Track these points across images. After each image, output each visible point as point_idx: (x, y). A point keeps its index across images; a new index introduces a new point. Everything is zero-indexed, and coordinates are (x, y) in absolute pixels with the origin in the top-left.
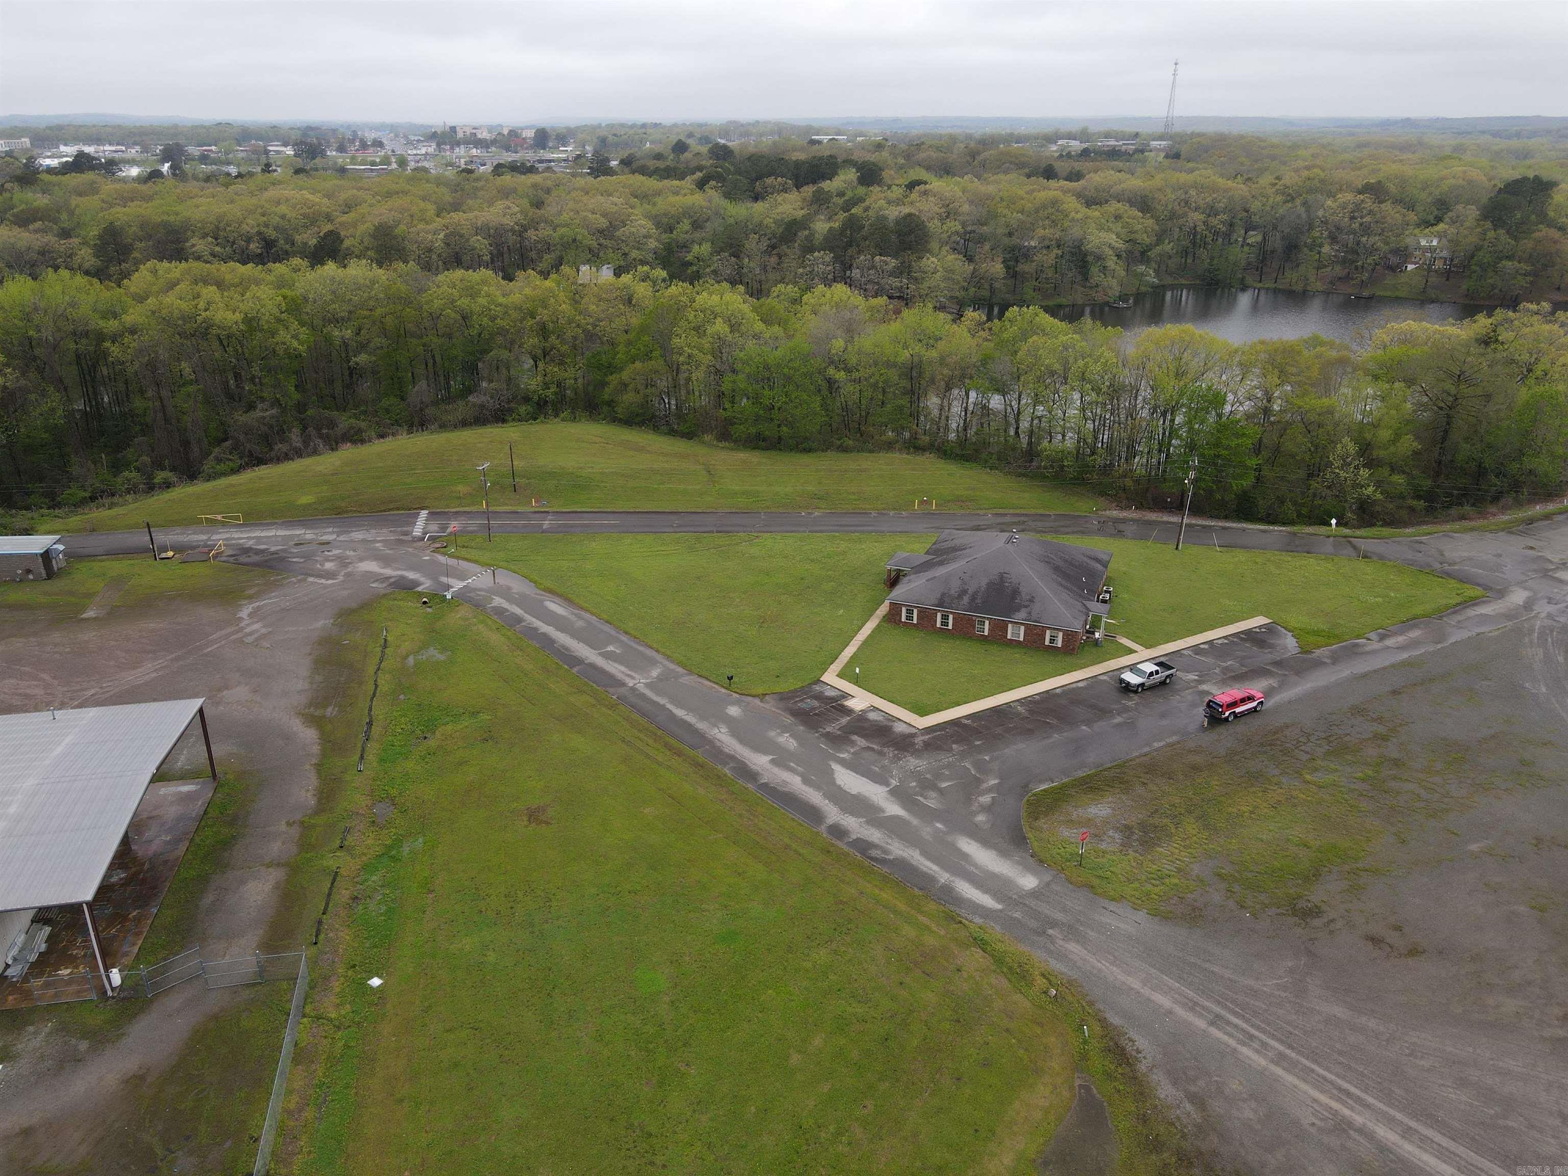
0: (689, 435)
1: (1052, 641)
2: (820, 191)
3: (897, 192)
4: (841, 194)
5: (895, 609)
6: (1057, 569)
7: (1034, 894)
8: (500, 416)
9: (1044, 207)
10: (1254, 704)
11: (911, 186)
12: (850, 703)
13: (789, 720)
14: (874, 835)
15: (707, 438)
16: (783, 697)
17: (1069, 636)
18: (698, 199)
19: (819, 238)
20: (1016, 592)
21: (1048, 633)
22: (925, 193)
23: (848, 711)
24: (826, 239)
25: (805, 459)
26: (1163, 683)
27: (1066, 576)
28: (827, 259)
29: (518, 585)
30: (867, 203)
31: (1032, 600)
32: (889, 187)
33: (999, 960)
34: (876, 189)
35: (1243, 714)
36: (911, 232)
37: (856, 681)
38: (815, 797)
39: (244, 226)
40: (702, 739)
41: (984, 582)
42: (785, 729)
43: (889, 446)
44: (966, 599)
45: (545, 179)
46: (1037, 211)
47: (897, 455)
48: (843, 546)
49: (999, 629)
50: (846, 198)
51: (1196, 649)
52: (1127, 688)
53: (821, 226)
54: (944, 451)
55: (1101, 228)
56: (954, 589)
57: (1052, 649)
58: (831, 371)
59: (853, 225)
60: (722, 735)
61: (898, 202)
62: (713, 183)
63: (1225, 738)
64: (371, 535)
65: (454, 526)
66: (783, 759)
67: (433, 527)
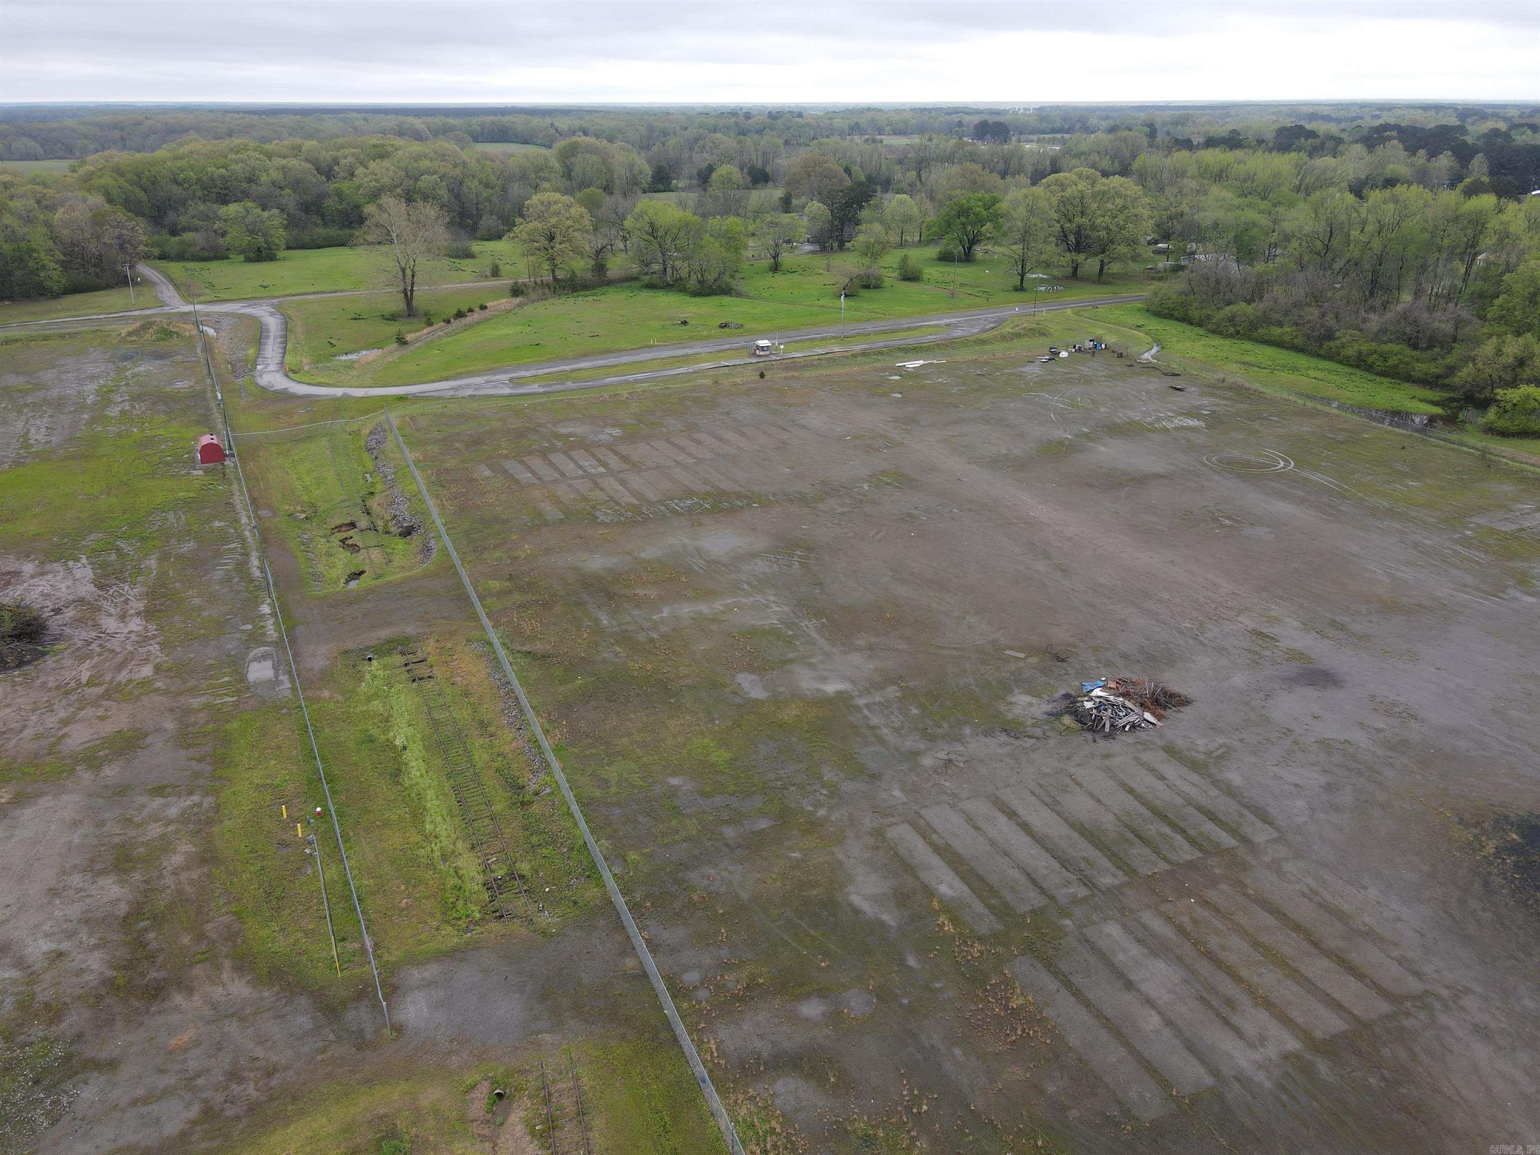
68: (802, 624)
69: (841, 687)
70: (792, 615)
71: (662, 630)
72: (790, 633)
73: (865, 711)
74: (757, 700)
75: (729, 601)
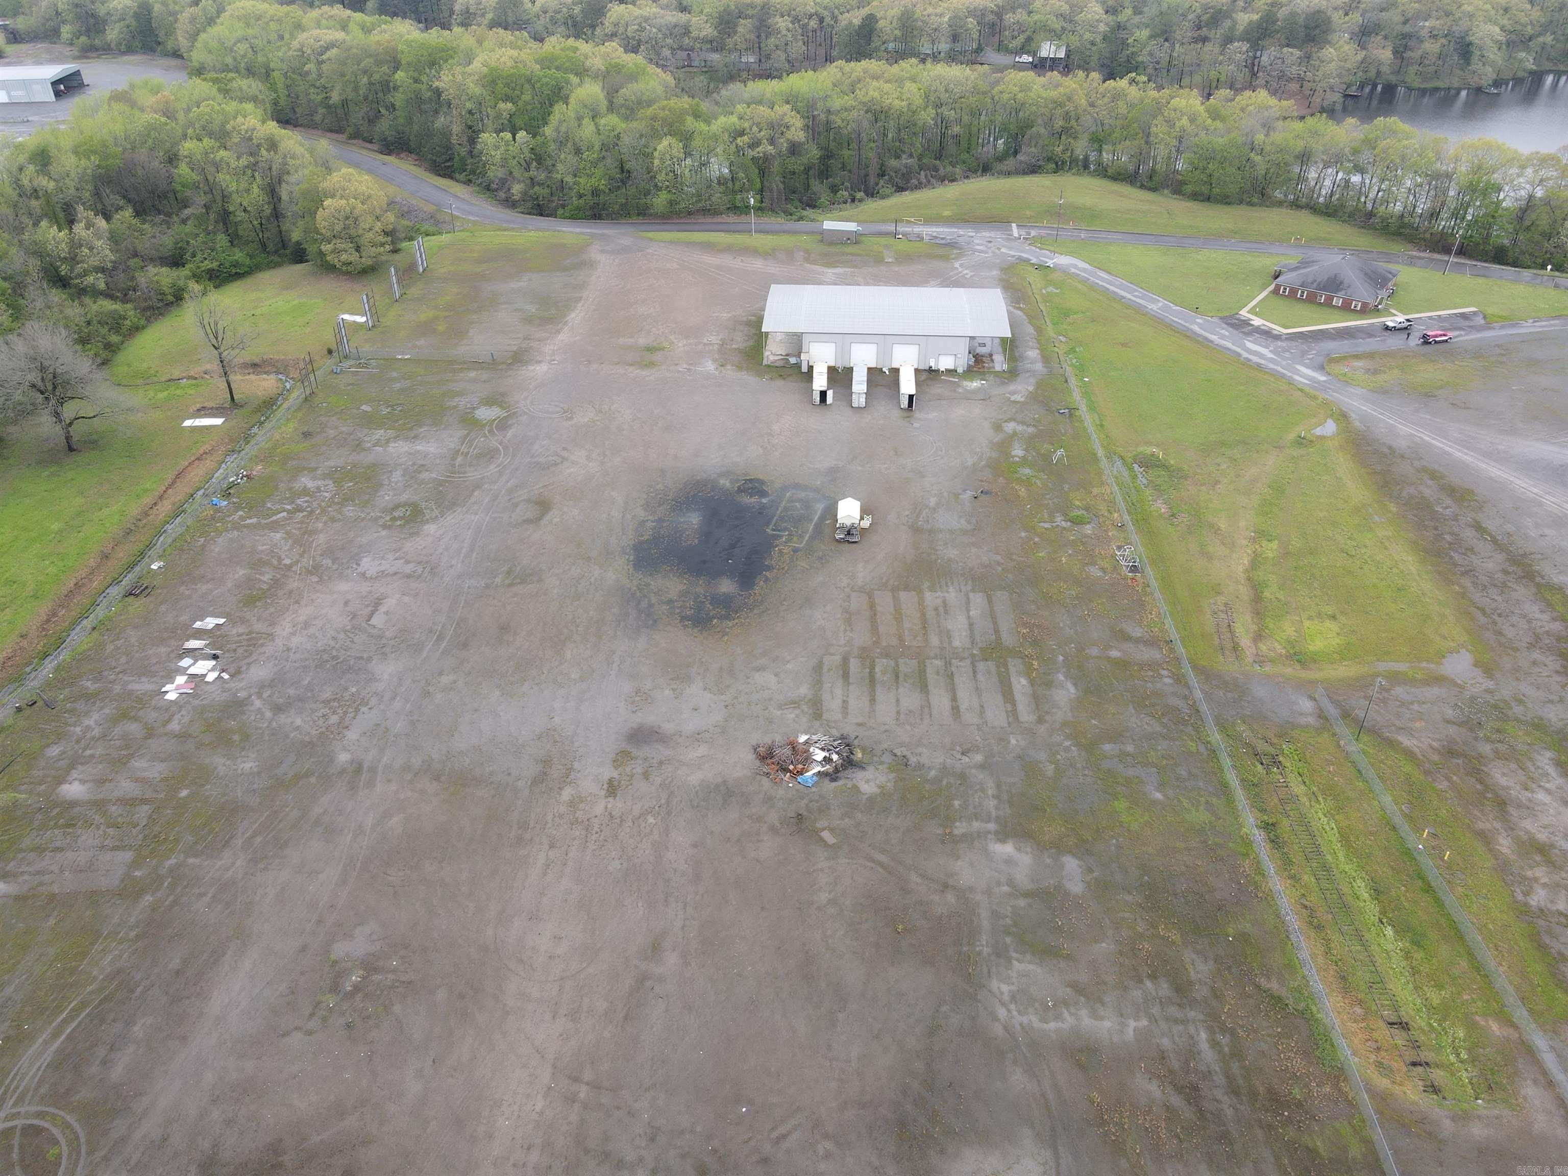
0: (1153, 190)
1: (1355, 308)
5: (1278, 287)
6: (1366, 274)
7: (1325, 381)
8: (1033, 169)
10: (1447, 338)
12: (1252, 322)
13: (1225, 326)
14: (1263, 362)
15: (1166, 191)
16: (1221, 318)
17: (1365, 305)
19: (1240, 28)
20: (1341, 283)
21: (1354, 302)
23: (1252, 325)
24: (1246, 31)
25: (1226, 208)
26: (1406, 328)
27: (1370, 278)
28: (1244, 49)
29: (1082, 264)
31: (1349, 287)
33: (1307, 394)
35: (1440, 342)
36: (1317, 27)
37: (1256, 314)
38: (1239, 350)
39: (808, 7)
40: (1188, 329)
41: (1326, 277)
42: (1223, 329)
44: (1315, 285)
47: (1284, 210)
48: (1249, 258)
49: (1329, 299)
51: (1430, 318)
52: (1387, 328)
53: (1242, 18)
54: (1314, 209)
55: (1488, 21)
56: (1310, 280)
57: (1354, 311)
58: (1252, 155)
59: (1270, 20)
60: (1196, 328)
63: (1427, 348)
64: (992, 234)
65: (1033, 233)
66: (1223, 337)
67: (1023, 232)
68: (990, 950)
69: (999, 848)
70: (994, 970)
71: (1140, 993)
73: (993, 815)
74: (1074, 856)
75: (1052, 1025)
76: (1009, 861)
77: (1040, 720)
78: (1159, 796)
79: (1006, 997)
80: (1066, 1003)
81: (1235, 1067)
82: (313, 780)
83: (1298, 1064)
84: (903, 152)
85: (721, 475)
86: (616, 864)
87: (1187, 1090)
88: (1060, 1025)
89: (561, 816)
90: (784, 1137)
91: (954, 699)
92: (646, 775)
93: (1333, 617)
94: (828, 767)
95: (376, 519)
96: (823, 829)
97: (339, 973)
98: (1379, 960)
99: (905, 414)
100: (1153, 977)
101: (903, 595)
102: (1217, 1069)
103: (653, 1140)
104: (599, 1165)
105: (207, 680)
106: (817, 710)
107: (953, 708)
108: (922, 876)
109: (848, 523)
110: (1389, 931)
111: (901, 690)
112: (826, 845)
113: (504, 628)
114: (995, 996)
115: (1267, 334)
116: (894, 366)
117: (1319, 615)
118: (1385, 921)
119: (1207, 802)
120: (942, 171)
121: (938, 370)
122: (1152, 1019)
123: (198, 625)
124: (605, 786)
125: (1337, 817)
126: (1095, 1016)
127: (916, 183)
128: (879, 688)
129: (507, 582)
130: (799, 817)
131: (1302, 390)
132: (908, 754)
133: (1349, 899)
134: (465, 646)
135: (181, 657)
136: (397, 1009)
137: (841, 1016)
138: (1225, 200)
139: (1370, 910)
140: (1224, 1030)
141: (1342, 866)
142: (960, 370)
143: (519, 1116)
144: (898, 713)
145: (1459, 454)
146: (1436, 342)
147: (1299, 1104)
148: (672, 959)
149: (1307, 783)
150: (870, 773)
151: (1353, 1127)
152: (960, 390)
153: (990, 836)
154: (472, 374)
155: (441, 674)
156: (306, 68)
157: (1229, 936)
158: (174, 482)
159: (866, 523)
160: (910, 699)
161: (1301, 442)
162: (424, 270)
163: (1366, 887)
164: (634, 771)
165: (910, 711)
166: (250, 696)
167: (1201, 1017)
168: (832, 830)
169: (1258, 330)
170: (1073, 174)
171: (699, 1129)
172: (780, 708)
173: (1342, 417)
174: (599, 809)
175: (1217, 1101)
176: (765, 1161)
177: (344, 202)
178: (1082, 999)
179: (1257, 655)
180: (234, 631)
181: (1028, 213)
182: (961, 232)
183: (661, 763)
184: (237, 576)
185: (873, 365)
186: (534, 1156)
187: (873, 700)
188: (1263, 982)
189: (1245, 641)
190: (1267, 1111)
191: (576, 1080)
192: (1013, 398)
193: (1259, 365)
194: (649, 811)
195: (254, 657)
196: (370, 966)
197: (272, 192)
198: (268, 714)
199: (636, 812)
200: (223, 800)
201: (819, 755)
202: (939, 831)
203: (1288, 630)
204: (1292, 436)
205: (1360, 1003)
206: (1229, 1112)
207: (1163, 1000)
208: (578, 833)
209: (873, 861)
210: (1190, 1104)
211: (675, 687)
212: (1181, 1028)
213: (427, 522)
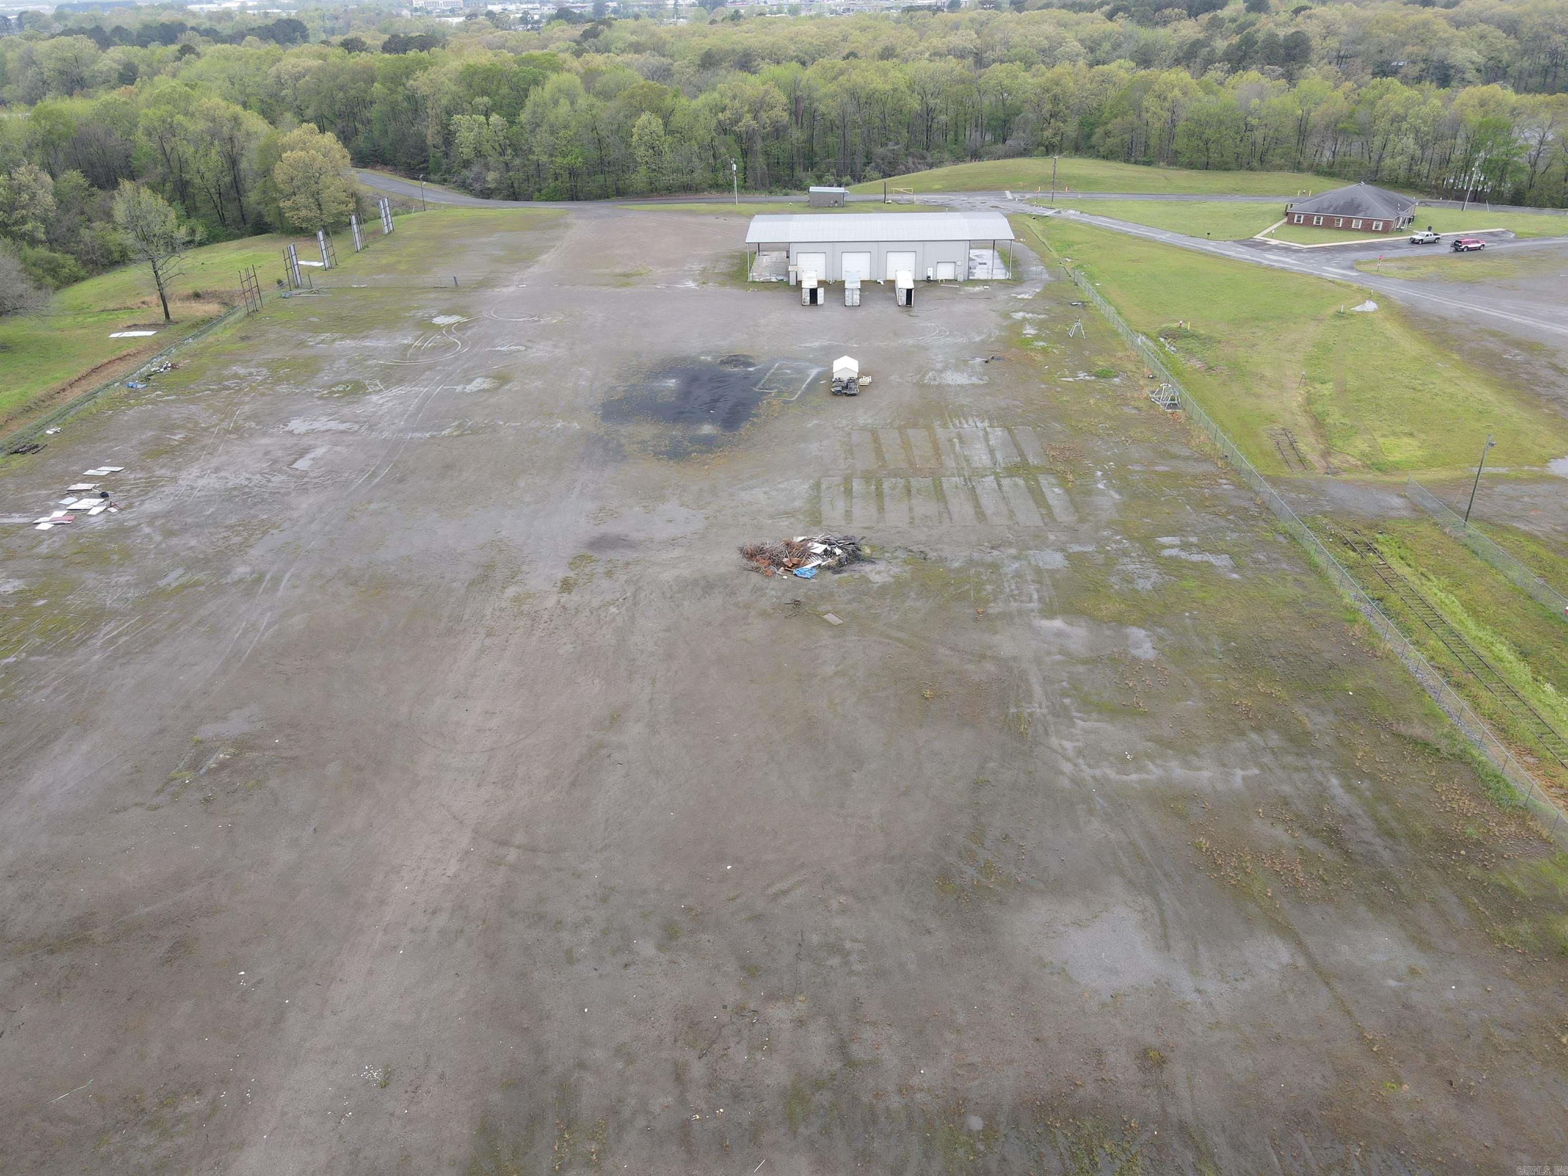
0: (1148, 163)
1: (1376, 227)
2: (1214, 18)
3: (1284, 17)
4: (1233, 20)
5: (1290, 220)
6: (1384, 199)
7: (1357, 276)
9: (1415, 28)
10: (1479, 245)
11: (1297, 11)
12: (1269, 243)
14: (1286, 266)
15: (1161, 164)
16: (1236, 241)
18: (1110, 26)
19: (1219, 53)
20: (1359, 206)
21: (1375, 223)
22: (1309, 17)
24: (1226, 53)
25: (1226, 174)
26: (1434, 242)
27: (1390, 203)
28: (1225, 68)
30: (1257, 26)
31: (1368, 208)
32: (1277, 13)
33: (1339, 285)
34: (1264, 16)
35: (1472, 249)
36: (1297, 46)
37: (1272, 238)
38: (1258, 260)
40: (1203, 250)
41: (1342, 203)
42: (1239, 247)
43: (1281, 168)
44: (1331, 209)
45: (979, 14)
46: (1408, 31)
47: (1286, 172)
48: (1256, 205)
49: (1348, 222)
50: (1238, 23)
52: (1413, 242)
53: (1221, 45)
54: (1318, 171)
55: (1464, 45)
56: (1326, 204)
57: (1376, 231)
58: (1249, 119)
59: (1249, 42)
60: (1209, 248)
61: (1285, 24)
62: (1121, 14)
64: (985, 198)
65: (1028, 196)
66: (1241, 253)
67: (1017, 196)
68: (1045, 711)
69: (1046, 623)
70: (1052, 728)
71: (1244, 744)
72: (1067, 701)
73: (1035, 596)
74: (1140, 627)
75: (1134, 777)
76: (1059, 634)
77: (1082, 520)
78: (1235, 576)
79: (1070, 753)
80: (1148, 756)
81: (1383, 810)
82: (202, 589)
83: (1468, 805)
84: (889, 139)
85: (703, 353)
86: (569, 647)
87: (1325, 834)
88: (1144, 776)
89: (502, 610)
90: (785, 893)
91: (977, 505)
92: (609, 574)
93: (1411, 435)
94: (830, 560)
95: (313, 393)
96: (827, 613)
97: (203, 750)
98: (1544, 715)
99: (906, 309)
100: (1258, 729)
101: (911, 432)
102: (1360, 812)
103: (604, 900)
104: (529, 927)
105: (90, 513)
106: (815, 518)
107: (977, 513)
108: (952, 649)
109: (845, 377)
110: (1548, 688)
111: (914, 501)
112: (830, 625)
113: (448, 467)
114: (1056, 751)
115: (1287, 249)
116: (888, 278)
117: (1394, 434)
118: (1540, 678)
119: (1296, 580)
120: (929, 160)
121: (937, 281)
122: (1262, 767)
123: (90, 472)
124: (559, 584)
125: (1456, 592)
126: (1187, 764)
127: (904, 169)
128: (887, 502)
129: (455, 434)
130: (797, 603)
131: (1333, 282)
132: (927, 550)
133: (1491, 661)
134: (401, 480)
135: (63, 497)
136: (274, 783)
137: (854, 775)
138: (1224, 167)
139: (1521, 672)
140: (1361, 774)
141: (1474, 633)
142: (961, 278)
143: (424, 881)
144: (912, 518)
145: (1516, 319)
146: (1469, 249)
147: (1478, 844)
148: (635, 730)
149: (1413, 564)
150: (881, 566)
151: (1556, 865)
152: (962, 293)
153: (1032, 614)
154: (432, 296)
155: (370, 502)
156: (284, 93)
157: (1348, 691)
158: (88, 375)
159: (866, 380)
160: (925, 507)
161: (1340, 315)
162: (390, 232)
163: (1509, 650)
164: (595, 571)
165: (926, 517)
166: (139, 525)
167: (1329, 764)
168: (836, 613)
169: (1276, 247)
170: (1065, 157)
171: (668, 887)
172: (771, 517)
173: (1381, 298)
174: (551, 602)
175: (1367, 843)
176: (757, 918)
177: (303, 153)
178: (1171, 752)
179: (1328, 467)
180: (132, 476)
181: (1021, 183)
182: (952, 197)
183: (628, 564)
184: (144, 437)
185: (867, 278)
186: (441, 920)
187: (881, 509)
188: (1403, 729)
189: (1313, 457)
190: (1436, 851)
191: (504, 843)
192: (1019, 297)
193: (1283, 268)
194: (612, 603)
195: (151, 495)
196: (242, 745)
197: (233, 162)
198: (158, 538)
199: (595, 603)
200: (86, 608)
201: (819, 548)
202: (971, 611)
203: (1361, 444)
204: (1332, 311)
205: (1530, 752)
206: (1386, 855)
207: (1276, 750)
208: (522, 623)
209: (890, 637)
210: (1331, 847)
211: (647, 504)
212: (1304, 775)
213: (370, 393)
